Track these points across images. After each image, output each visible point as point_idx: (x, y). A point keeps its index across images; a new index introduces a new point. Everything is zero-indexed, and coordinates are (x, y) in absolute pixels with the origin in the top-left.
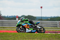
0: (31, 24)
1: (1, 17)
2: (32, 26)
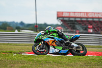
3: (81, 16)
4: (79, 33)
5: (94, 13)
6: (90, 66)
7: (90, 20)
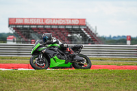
6: (46, 81)
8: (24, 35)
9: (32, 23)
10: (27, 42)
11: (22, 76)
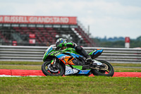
0: (78, 56)
1: (90, 39)
2: (80, 59)
3: (20, 21)
4: (17, 44)
5: (38, 17)
6: (33, 90)
7: (32, 26)
8: (5, 35)
9: (14, 21)
10: (8, 44)
11: (4, 83)
